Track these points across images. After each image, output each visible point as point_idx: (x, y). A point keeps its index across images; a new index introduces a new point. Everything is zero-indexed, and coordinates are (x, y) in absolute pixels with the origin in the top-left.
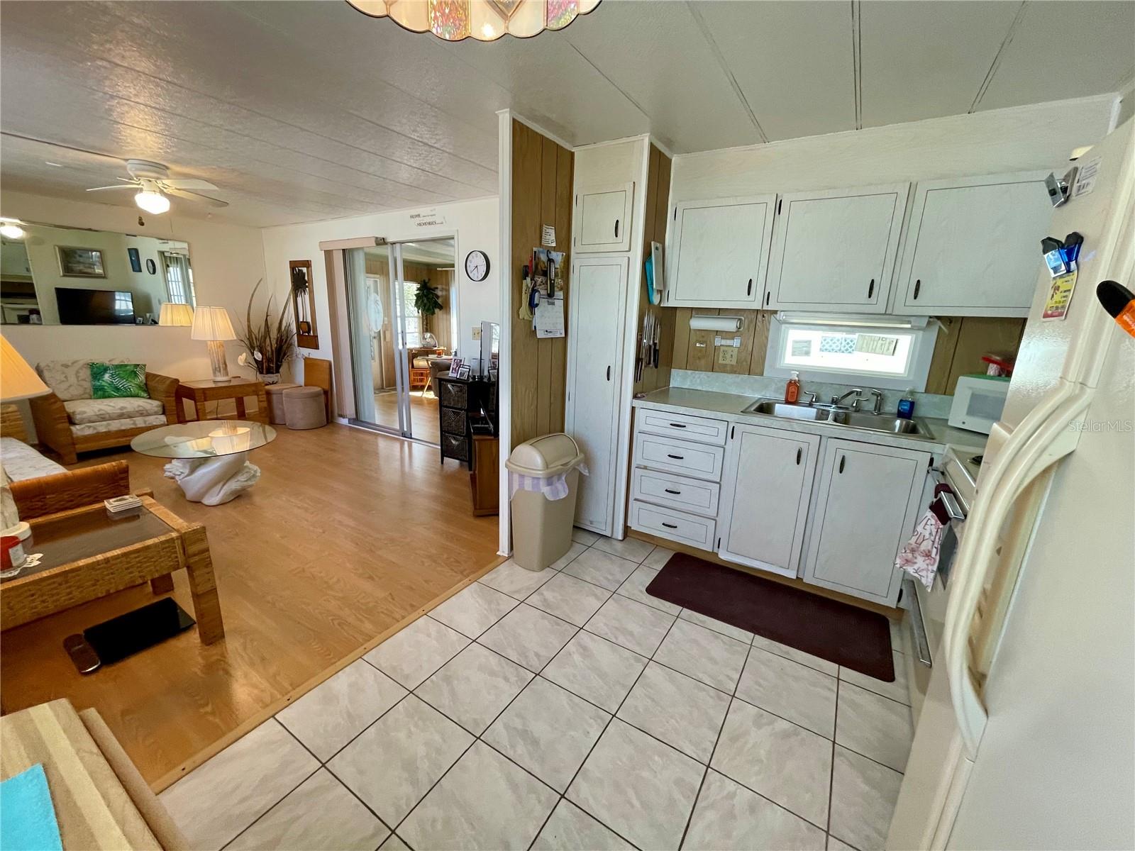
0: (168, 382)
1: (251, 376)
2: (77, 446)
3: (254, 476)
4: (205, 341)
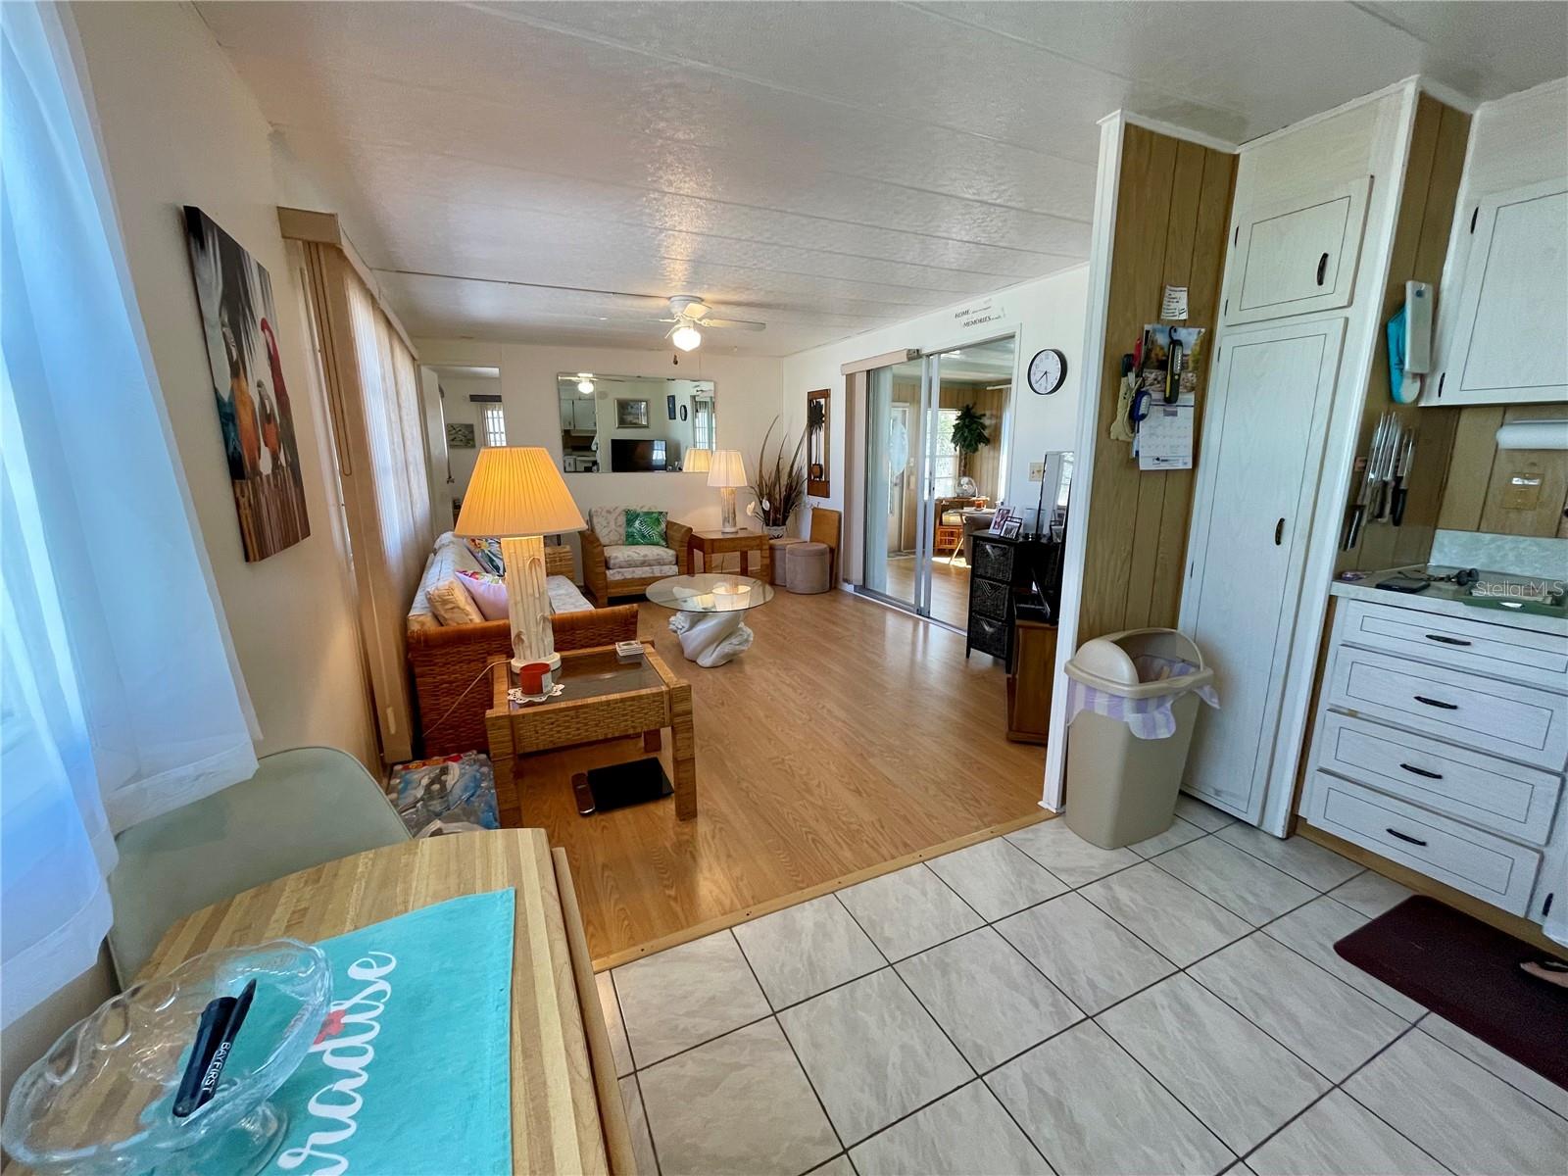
0: (683, 530)
1: (757, 528)
2: (609, 591)
3: (747, 641)
4: (720, 488)
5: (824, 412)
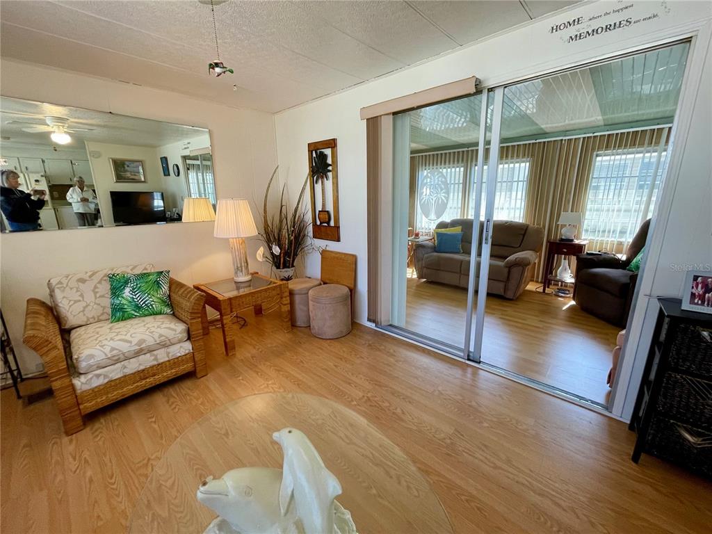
0: (194, 298)
1: (269, 272)
5: (329, 161)
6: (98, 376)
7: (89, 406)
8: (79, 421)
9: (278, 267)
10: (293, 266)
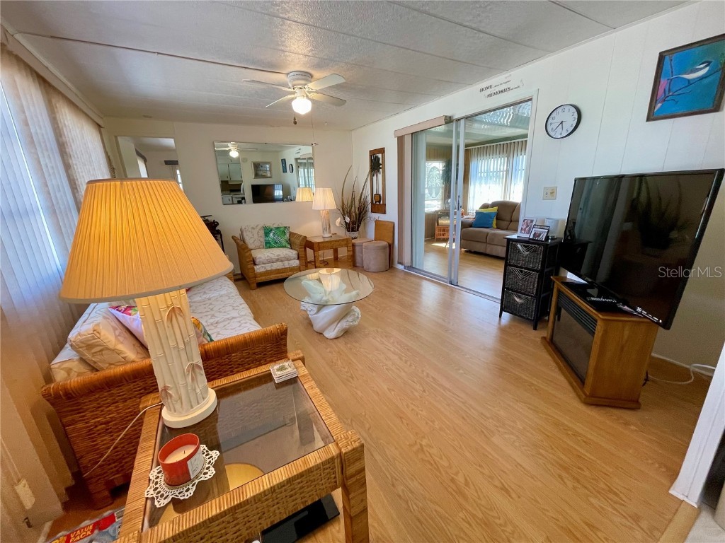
0: (301, 238)
2: (257, 279)
4: (320, 210)
5: (381, 162)
6: (263, 267)
7: (260, 279)
8: (255, 285)
9: (349, 231)
10: (358, 230)
